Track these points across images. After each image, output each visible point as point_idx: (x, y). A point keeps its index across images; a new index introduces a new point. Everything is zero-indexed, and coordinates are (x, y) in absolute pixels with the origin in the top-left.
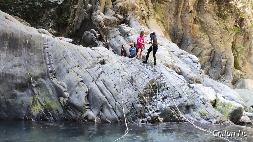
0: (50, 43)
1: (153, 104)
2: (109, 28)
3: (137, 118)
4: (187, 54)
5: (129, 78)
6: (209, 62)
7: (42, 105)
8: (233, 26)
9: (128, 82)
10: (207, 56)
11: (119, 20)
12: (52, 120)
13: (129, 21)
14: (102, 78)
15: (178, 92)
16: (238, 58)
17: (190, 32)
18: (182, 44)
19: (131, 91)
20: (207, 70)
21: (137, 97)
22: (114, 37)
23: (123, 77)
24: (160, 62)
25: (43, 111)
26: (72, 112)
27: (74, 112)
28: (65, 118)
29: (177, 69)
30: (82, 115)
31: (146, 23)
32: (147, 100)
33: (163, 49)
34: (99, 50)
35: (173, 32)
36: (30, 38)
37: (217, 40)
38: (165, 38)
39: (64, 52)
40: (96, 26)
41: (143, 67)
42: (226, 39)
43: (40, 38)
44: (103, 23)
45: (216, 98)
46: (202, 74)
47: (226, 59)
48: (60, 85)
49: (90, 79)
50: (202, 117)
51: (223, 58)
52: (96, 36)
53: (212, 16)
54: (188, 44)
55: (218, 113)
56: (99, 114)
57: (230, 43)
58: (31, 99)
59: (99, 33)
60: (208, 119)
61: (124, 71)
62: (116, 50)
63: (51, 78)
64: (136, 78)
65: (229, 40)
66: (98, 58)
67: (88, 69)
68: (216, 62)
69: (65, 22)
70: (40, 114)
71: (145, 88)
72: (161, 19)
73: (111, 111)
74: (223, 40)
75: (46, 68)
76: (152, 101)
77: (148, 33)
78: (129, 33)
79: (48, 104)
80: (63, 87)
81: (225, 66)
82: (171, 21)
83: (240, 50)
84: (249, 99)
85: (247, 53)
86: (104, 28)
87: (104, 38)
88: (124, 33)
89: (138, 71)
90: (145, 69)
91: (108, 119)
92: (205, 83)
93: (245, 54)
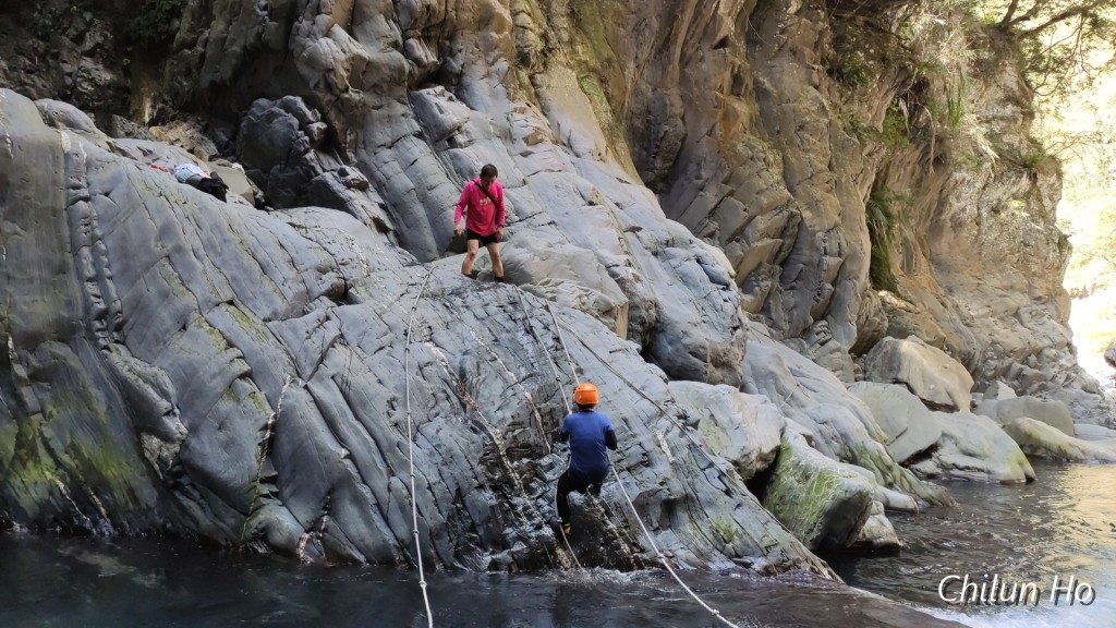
0: (99, 178)
1: (540, 492)
2: (371, 99)
3: (475, 549)
4: (691, 242)
5: (451, 373)
6: (774, 262)
7: (59, 463)
8: (884, 115)
9: (445, 392)
10: (769, 241)
11: (416, 68)
12: (107, 533)
13: (460, 75)
14: (336, 365)
15: (640, 444)
16: (887, 243)
17: (710, 133)
18: (675, 179)
19: (458, 437)
20: (762, 296)
21: (480, 462)
22: (390, 144)
24: (582, 292)
25: (64, 491)
26: (199, 504)
27: (206, 506)
28: (164, 526)
29: (647, 310)
30: (242, 522)
31: (534, 85)
32: (518, 476)
33: (598, 216)
34: (328, 232)
35: (643, 122)
36: (7, 155)
37: (812, 175)
38: (610, 158)
40: (312, 85)
41: (510, 325)
42: (850, 170)
43: (53, 153)
45: (779, 443)
46: (739, 332)
47: (840, 255)
48: (146, 381)
49: (282, 370)
50: (719, 546)
51: (828, 251)
52: (308, 133)
53: (807, 73)
54: (700, 182)
55: (775, 531)
56: (318, 521)
57: (861, 189)
59: (324, 119)
60: (738, 556)
61: (431, 340)
62: (395, 206)
63: (102, 342)
64: (481, 378)
65: (859, 180)
66: (323, 271)
67: (275, 322)
68: (802, 266)
69: (159, 34)
70: (53, 502)
71: (513, 424)
72: (598, 66)
73: (369, 515)
75: (79, 294)
76: (537, 475)
77: (540, 137)
78: (457, 132)
79: (89, 459)
80: (157, 392)
81: (834, 283)
82: (642, 74)
83: (900, 208)
84: (906, 426)
85: (926, 220)
86: (347, 99)
87: (345, 143)
88: (434, 130)
89: (489, 342)
90: (520, 334)
91: (353, 547)
92: (750, 362)
93: (918, 224)
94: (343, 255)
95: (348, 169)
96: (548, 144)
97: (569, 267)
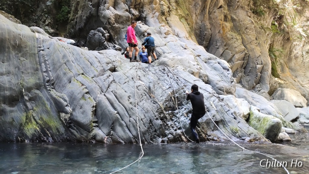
0: (46, 45)
1: (175, 120)
2: (121, 26)
3: (156, 137)
4: (216, 58)
5: (146, 88)
6: (242, 68)
7: (37, 123)
8: (271, 24)
9: (145, 93)
10: (240, 62)
11: (133, 16)
12: (51, 141)
13: (145, 18)
14: (113, 88)
16: (276, 64)
17: (219, 32)
18: (210, 47)
19: (148, 104)
20: (239, 78)
21: (156, 112)
23: (139, 88)
24: (184, 68)
25: (39, 131)
26: (76, 131)
27: (78, 131)
29: (205, 78)
30: (88, 134)
31: (166, 20)
32: (168, 116)
33: (188, 52)
34: (109, 54)
35: (199, 31)
36: (21, 39)
37: (251, 42)
38: (190, 39)
39: (64, 56)
40: (105, 24)
41: (163, 74)
42: (262, 40)
43: (33, 38)
44: (113, 20)
45: (249, 112)
46: (233, 83)
47: (262, 64)
48: (60, 97)
49: (98, 91)
50: (233, 135)
51: (258, 63)
52: (105, 37)
53: (246, 13)
55: (252, 129)
56: (110, 132)
57: (266, 45)
58: (23, 116)
59: (109, 33)
60: (240, 137)
61: (140, 80)
63: (48, 89)
64: (155, 89)
65: (266, 42)
66: (108, 64)
67: (95, 78)
68: (250, 68)
69: (65, 18)
70: (36, 134)
71: (165, 101)
72: (185, 16)
73: (124, 129)
74: (258, 41)
75: (42, 76)
76: (174, 116)
77: (169, 33)
78: (145, 33)
79: (45, 121)
80: (63, 100)
81: (261, 73)
82: (197, 18)
83: (278, 54)
84: (288, 112)
85: (286, 57)
86: (115, 26)
87: (115, 39)
88: (139, 33)
89: (157, 79)
90: (166, 77)
91: (120, 139)
92: (237, 94)
93: (284, 58)
94: (114, 59)
95: (116, 45)
96: (172, 35)
97: (180, 62)
